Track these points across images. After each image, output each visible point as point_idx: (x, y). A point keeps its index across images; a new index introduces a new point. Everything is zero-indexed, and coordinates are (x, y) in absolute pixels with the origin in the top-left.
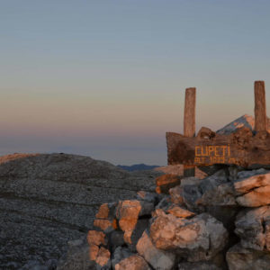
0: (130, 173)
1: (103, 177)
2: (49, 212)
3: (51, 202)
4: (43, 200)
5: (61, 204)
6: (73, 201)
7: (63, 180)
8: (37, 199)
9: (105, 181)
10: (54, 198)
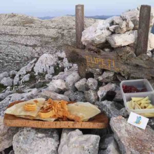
0: (43, 20)
1: (32, 23)
2: (11, 39)
3: (12, 35)
4: (8, 34)
5: (16, 36)
6: (21, 34)
7: (15, 25)
8: (5, 34)
9: (33, 25)
10: (13, 33)
